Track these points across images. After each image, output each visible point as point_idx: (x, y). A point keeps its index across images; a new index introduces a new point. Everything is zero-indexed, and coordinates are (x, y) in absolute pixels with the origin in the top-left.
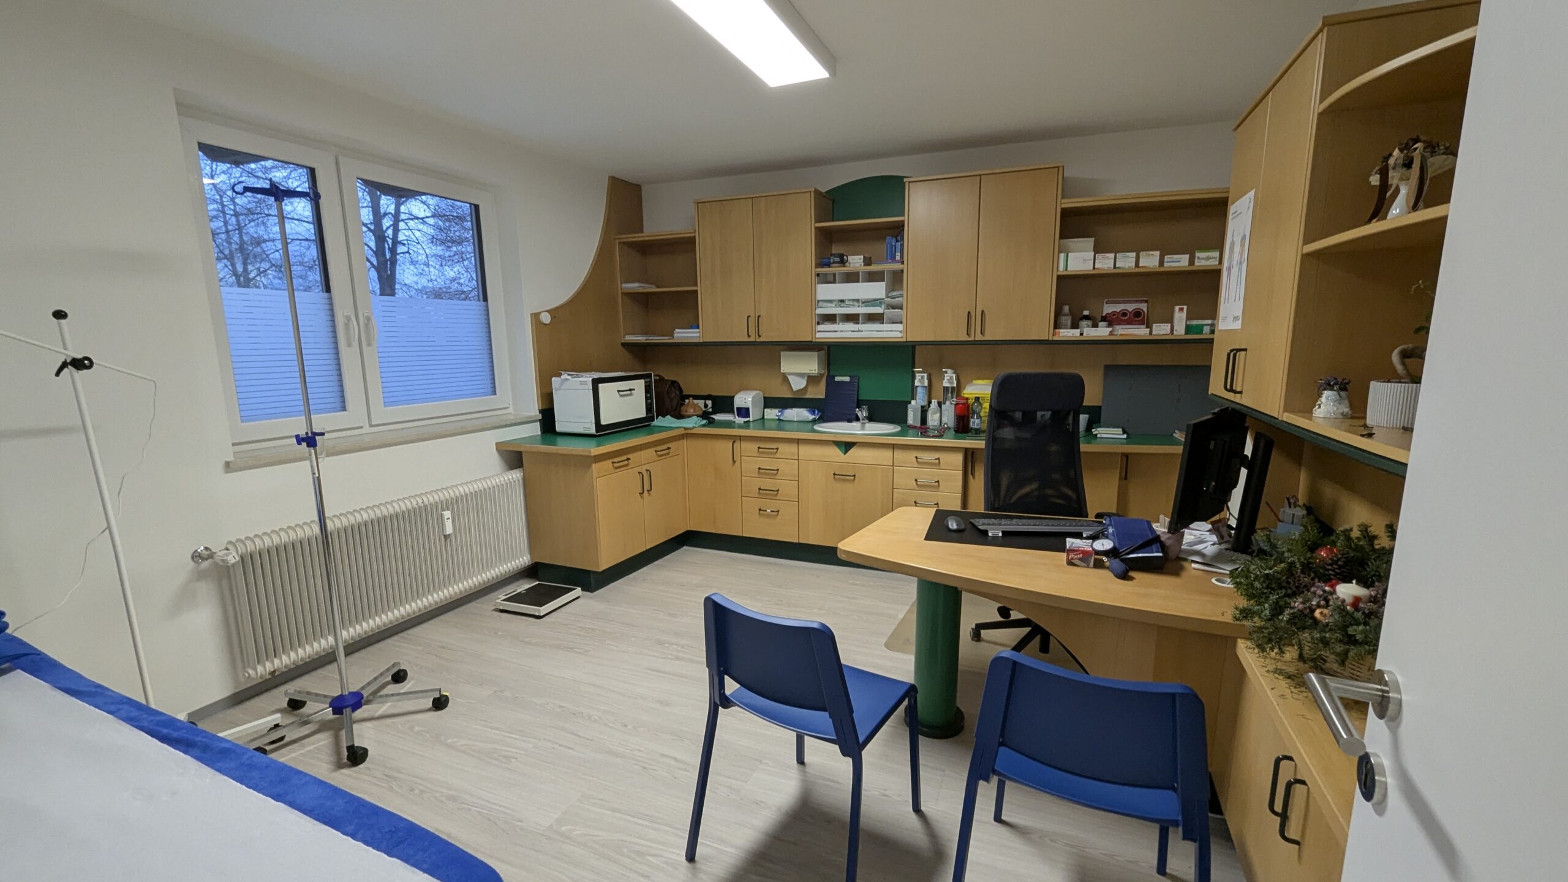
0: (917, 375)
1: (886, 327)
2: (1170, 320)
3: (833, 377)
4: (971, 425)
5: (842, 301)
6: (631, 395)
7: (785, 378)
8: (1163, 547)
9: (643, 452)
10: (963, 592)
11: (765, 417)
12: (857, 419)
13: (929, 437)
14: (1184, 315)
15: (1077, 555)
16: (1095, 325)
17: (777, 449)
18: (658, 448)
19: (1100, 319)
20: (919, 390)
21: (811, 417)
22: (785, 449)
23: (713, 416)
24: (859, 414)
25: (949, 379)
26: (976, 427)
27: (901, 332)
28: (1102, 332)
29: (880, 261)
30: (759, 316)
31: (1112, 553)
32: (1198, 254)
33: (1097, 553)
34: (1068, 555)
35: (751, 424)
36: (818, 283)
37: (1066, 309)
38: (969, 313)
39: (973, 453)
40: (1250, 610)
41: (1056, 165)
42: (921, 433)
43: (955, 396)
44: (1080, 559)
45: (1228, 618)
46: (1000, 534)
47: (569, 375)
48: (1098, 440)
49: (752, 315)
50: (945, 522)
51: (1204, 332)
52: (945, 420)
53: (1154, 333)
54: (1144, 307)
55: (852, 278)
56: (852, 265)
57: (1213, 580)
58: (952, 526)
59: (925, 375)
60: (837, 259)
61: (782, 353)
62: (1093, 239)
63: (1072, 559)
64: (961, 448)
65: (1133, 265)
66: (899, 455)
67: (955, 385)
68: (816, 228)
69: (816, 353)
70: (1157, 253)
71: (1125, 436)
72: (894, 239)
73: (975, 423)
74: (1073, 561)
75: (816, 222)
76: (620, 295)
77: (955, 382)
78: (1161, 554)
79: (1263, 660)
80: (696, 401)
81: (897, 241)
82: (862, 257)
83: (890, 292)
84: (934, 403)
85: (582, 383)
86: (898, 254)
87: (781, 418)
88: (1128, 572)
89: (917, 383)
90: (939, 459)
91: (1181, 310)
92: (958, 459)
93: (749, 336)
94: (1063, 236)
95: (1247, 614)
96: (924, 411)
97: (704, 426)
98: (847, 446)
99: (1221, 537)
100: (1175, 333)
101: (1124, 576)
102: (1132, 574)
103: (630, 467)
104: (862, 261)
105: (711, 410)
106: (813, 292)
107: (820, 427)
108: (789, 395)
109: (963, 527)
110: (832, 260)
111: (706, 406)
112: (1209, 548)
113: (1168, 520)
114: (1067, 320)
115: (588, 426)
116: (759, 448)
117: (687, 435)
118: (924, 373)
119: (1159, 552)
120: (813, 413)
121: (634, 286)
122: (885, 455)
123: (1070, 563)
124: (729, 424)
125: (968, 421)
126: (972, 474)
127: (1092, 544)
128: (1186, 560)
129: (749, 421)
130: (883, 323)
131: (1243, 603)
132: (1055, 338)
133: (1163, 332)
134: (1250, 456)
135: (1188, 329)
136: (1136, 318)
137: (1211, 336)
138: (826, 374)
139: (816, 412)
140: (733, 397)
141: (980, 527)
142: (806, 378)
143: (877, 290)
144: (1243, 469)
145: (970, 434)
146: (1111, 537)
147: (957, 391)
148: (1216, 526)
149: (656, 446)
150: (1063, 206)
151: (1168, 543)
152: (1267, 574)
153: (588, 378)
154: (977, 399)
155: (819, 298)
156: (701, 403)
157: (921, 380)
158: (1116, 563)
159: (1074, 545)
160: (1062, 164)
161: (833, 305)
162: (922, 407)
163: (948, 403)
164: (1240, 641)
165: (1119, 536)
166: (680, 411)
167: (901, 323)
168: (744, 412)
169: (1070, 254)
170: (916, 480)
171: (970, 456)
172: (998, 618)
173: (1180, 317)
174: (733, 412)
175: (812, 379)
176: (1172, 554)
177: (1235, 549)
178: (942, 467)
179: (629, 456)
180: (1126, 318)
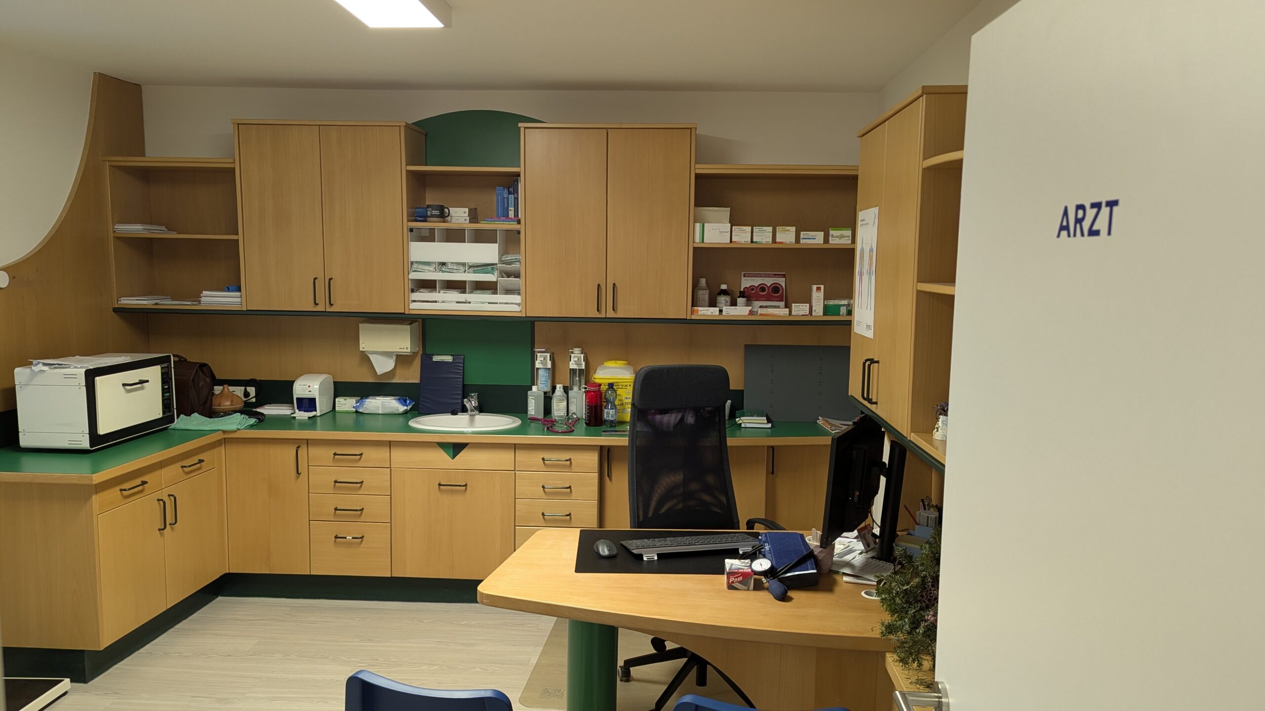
0: (538, 354)
1: (500, 298)
2: (808, 300)
3: (430, 356)
4: (605, 416)
5: (444, 264)
6: (142, 388)
7: (365, 358)
8: (817, 564)
9: (164, 471)
10: (619, 629)
11: (337, 409)
12: (464, 410)
13: (557, 433)
14: (821, 294)
15: (737, 577)
16: (734, 303)
17: (361, 455)
18: (185, 463)
19: (739, 295)
20: (541, 372)
21: (402, 408)
22: (372, 455)
23: (259, 410)
24: (468, 406)
25: (576, 360)
26: (611, 418)
27: (519, 304)
28: (741, 311)
29: (491, 218)
30: (330, 279)
31: (770, 573)
32: (831, 232)
33: (756, 573)
34: (728, 578)
35: (318, 419)
36: (411, 241)
37: (703, 281)
38: (599, 285)
39: (609, 450)
40: (894, 625)
41: (691, 127)
42: (548, 429)
43: (583, 381)
44: (740, 582)
45: (876, 634)
46: (656, 558)
47: (45, 364)
48: (743, 429)
49: (320, 276)
50: (595, 547)
51: (841, 313)
52: (573, 409)
53: (793, 313)
54: (782, 282)
55: (455, 236)
56: (454, 220)
57: (863, 594)
58: (603, 551)
59: (548, 355)
60: (436, 212)
61: (360, 325)
62: (729, 208)
63: (733, 582)
64: (597, 446)
65: (770, 240)
66: (523, 457)
67: (583, 367)
68: (408, 171)
69: (409, 326)
70: (793, 229)
71: (769, 425)
72: (506, 191)
73: (609, 414)
74: (733, 584)
75: (407, 164)
76: (111, 240)
77: (584, 363)
78: (815, 571)
79: (907, 672)
80: (231, 388)
81: (510, 193)
82: (467, 210)
83: (503, 255)
84: (559, 387)
85: (67, 377)
86: (512, 209)
87: (361, 410)
88: (787, 593)
89: (538, 365)
90: (570, 460)
91: (819, 289)
92: (593, 459)
93: (316, 304)
94: (699, 203)
95: (891, 630)
96: (548, 399)
97: (252, 427)
98: (456, 448)
99: (867, 545)
100: (814, 314)
101: (783, 598)
102: (791, 594)
103: (145, 493)
104: (467, 214)
105: (254, 400)
106: (405, 252)
107: (417, 422)
108: (370, 380)
109: (615, 552)
110: (429, 213)
111: (246, 394)
112: (857, 558)
113: (820, 533)
114: (704, 295)
115: (78, 437)
116: (335, 454)
117: (227, 440)
118: (548, 353)
119: (814, 569)
120: (404, 403)
121: (136, 229)
122: (504, 459)
123: (731, 587)
124: (286, 422)
125: (601, 411)
126: (608, 476)
127: (751, 564)
128: (837, 573)
129: (315, 416)
130: (496, 293)
131: (888, 618)
132: (694, 317)
133: (802, 313)
134: (887, 463)
135: (827, 310)
136: (774, 294)
137: (848, 318)
138: (421, 353)
139: (408, 402)
140: (292, 383)
141: (634, 551)
142: (394, 358)
143: (488, 252)
144: (882, 477)
145: (604, 428)
146: (768, 555)
147: (585, 374)
148: (862, 533)
149: (182, 460)
150: (698, 171)
151: (821, 557)
152: (905, 590)
153: (77, 368)
154: (611, 386)
155: (413, 259)
156: (239, 391)
157: (542, 361)
158: (775, 584)
159: (733, 567)
160: (695, 127)
161: (432, 269)
162: (545, 393)
163: (576, 388)
164: (888, 655)
165: (776, 556)
166: (211, 405)
167: (519, 294)
168: (308, 404)
169: (705, 224)
170: (543, 487)
171: (606, 455)
172: (652, 651)
173: (818, 297)
174: (293, 403)
175: (401, 360)
176: (825, 568)
177: (879, 558)
178: (574, 468)
179: (144, 479)
180: (764, 293)
